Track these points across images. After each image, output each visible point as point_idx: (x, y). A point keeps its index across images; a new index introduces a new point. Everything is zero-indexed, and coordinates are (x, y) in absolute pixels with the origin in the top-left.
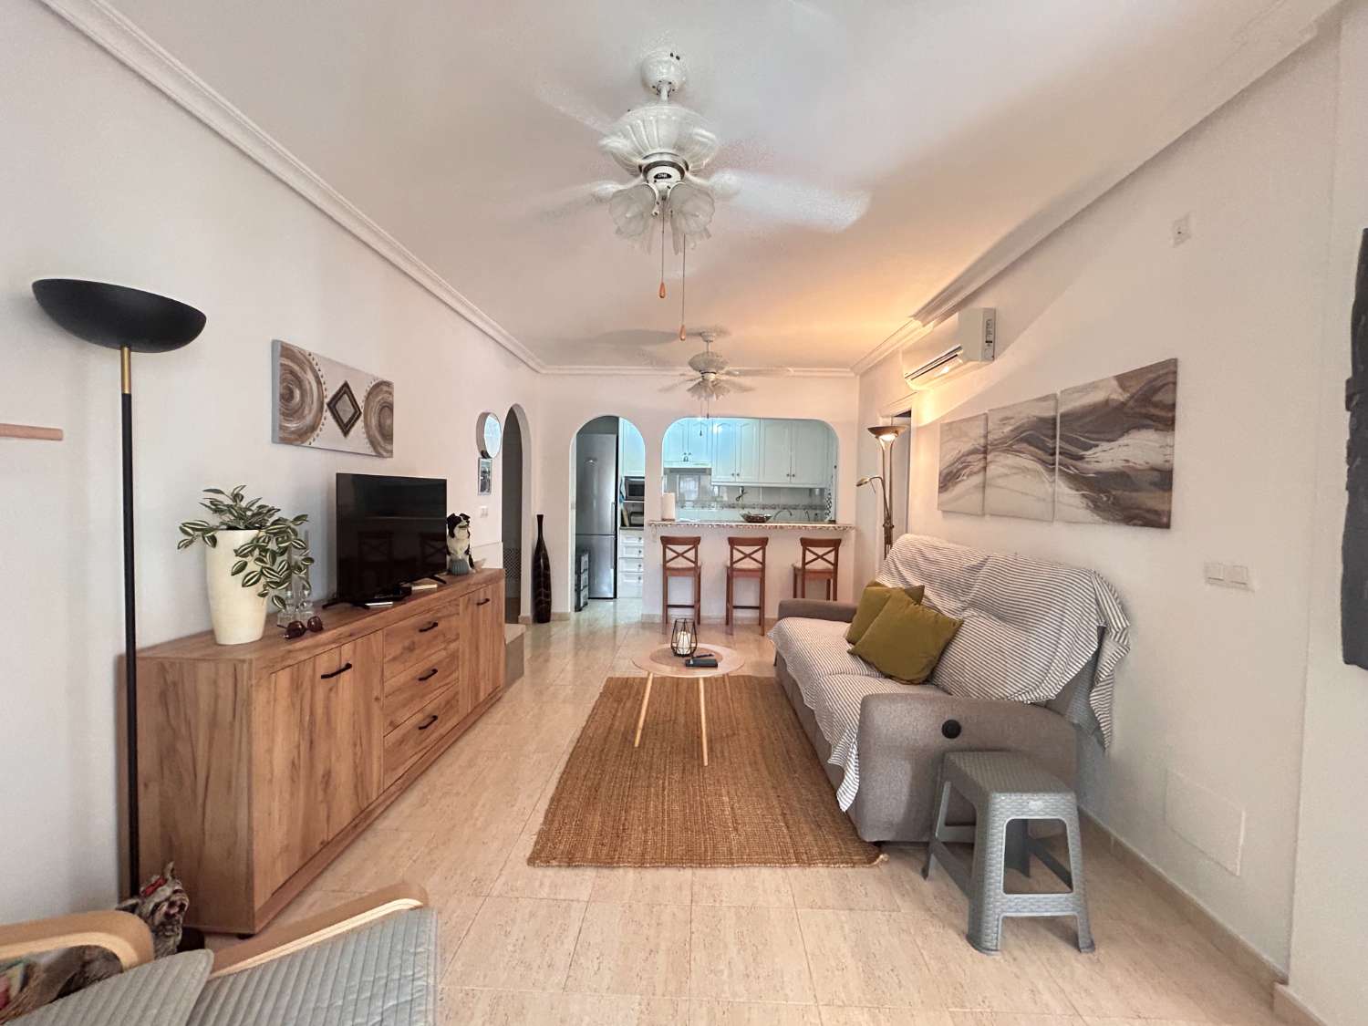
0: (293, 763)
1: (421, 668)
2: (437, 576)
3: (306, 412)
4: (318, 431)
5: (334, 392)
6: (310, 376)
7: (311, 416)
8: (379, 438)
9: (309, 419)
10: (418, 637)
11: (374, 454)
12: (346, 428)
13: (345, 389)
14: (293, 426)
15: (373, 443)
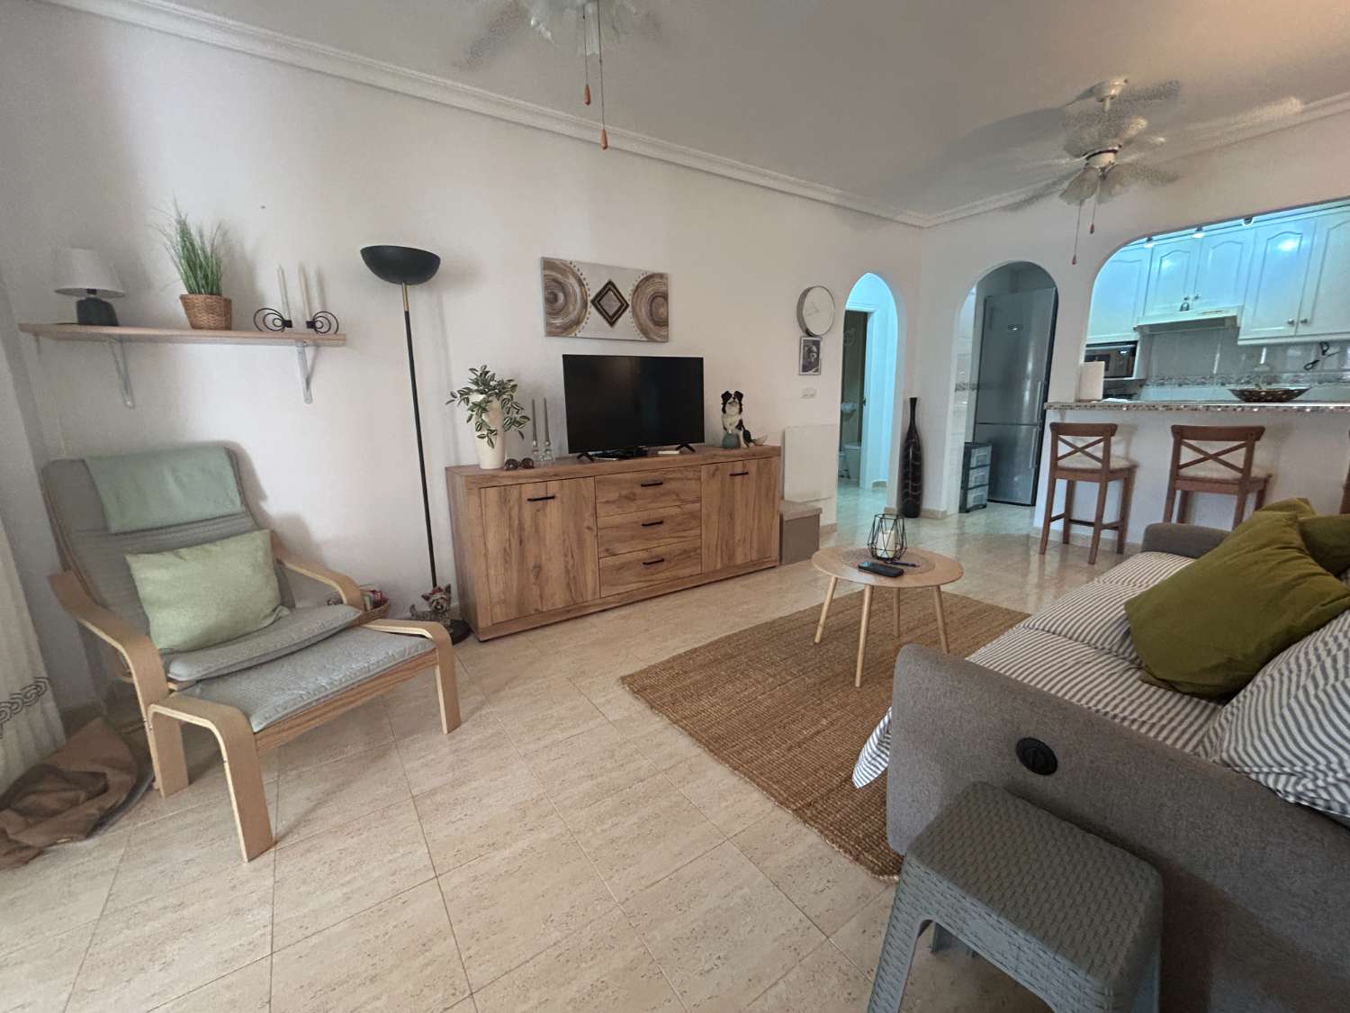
0: (505, 550)
1: (645, 516)
2: (691, 445)
3: (571, 308)
4: (583, 324)
5: (598, 290)
6: (572, 281)
7: (576, 312)
8: (650, 325)
9: (573, 316)
10: (639, 490)
11: (644, 339)
12: (612, 320)
13: (610, 286)
14: (558, 322)
15: (644, 331)
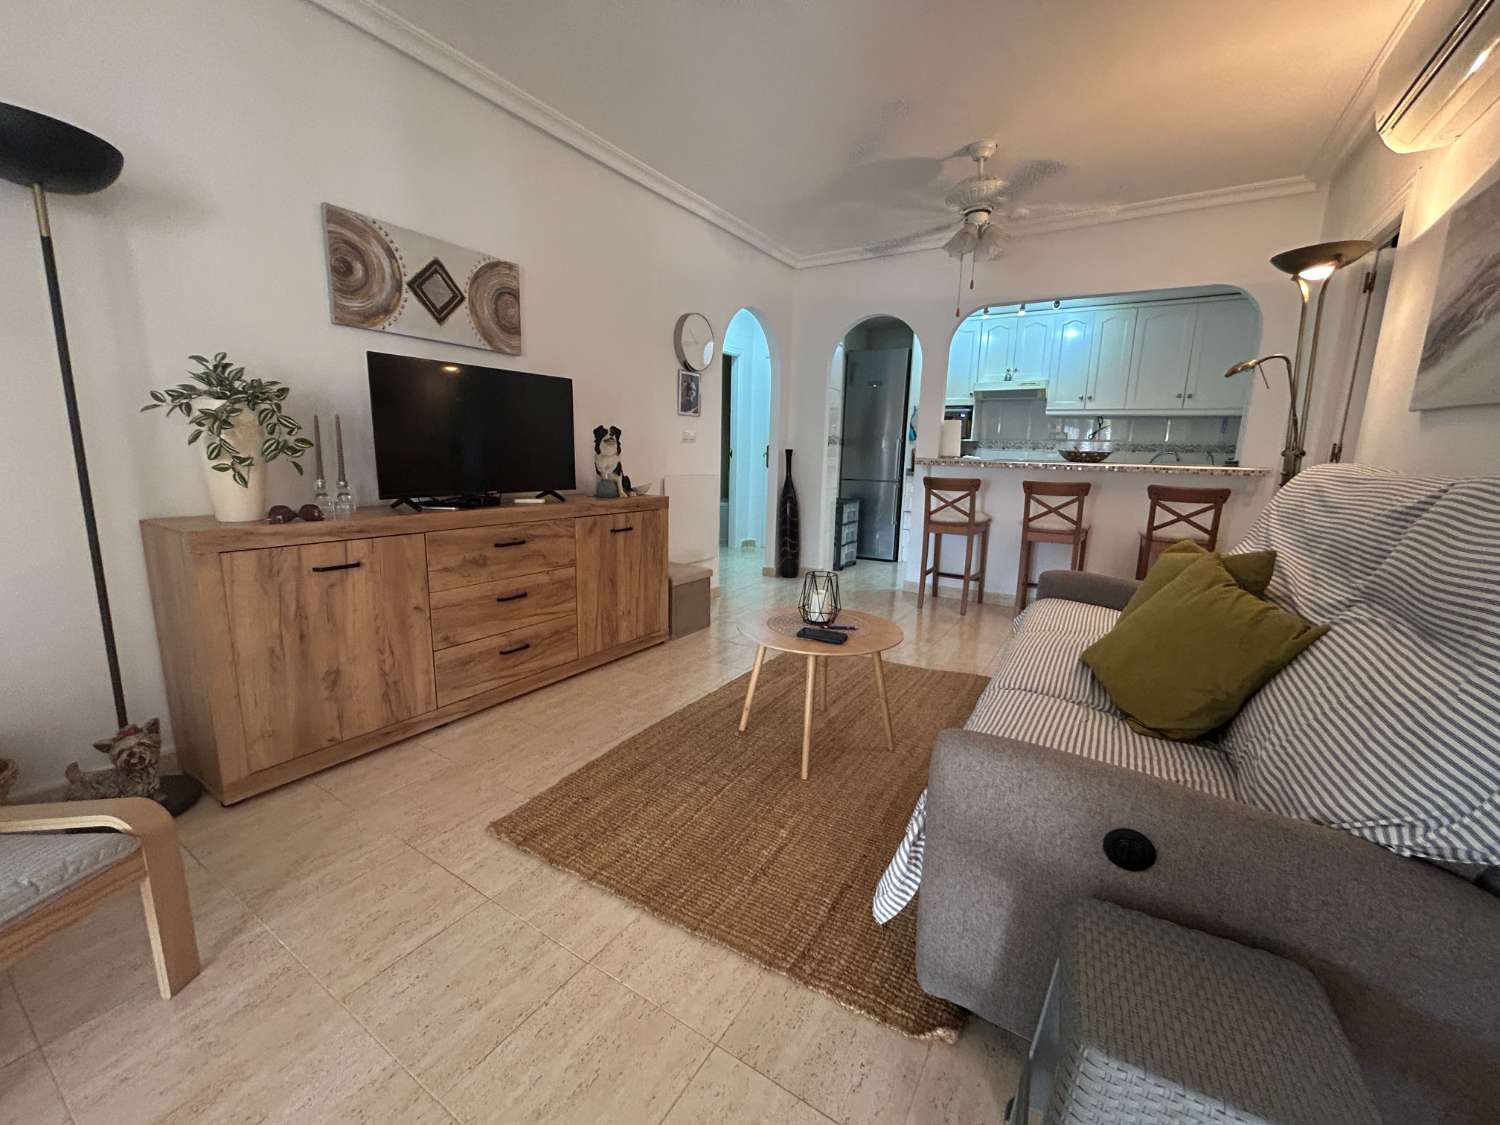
0: (272, 652)
1: (503, 587)
2: (558, 492)
3: (375, 289)
4: (396, 314)
5: (418, 270)
6: (377, 249)
7: (384, 296)
8: (494, 327)
9: (380, 299)
10: (491, 552)
11: (489, 348)
12: (441, 314)
13: (435, 268)
14: (355, 305)
15: (487, 336)
